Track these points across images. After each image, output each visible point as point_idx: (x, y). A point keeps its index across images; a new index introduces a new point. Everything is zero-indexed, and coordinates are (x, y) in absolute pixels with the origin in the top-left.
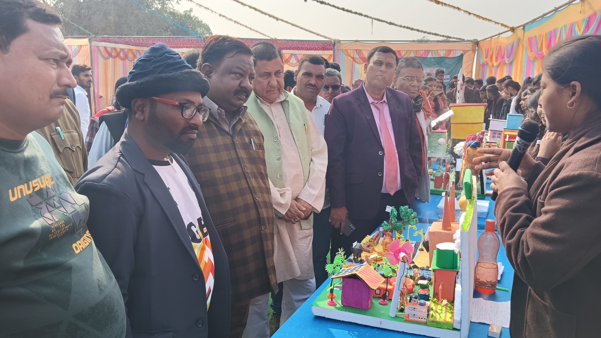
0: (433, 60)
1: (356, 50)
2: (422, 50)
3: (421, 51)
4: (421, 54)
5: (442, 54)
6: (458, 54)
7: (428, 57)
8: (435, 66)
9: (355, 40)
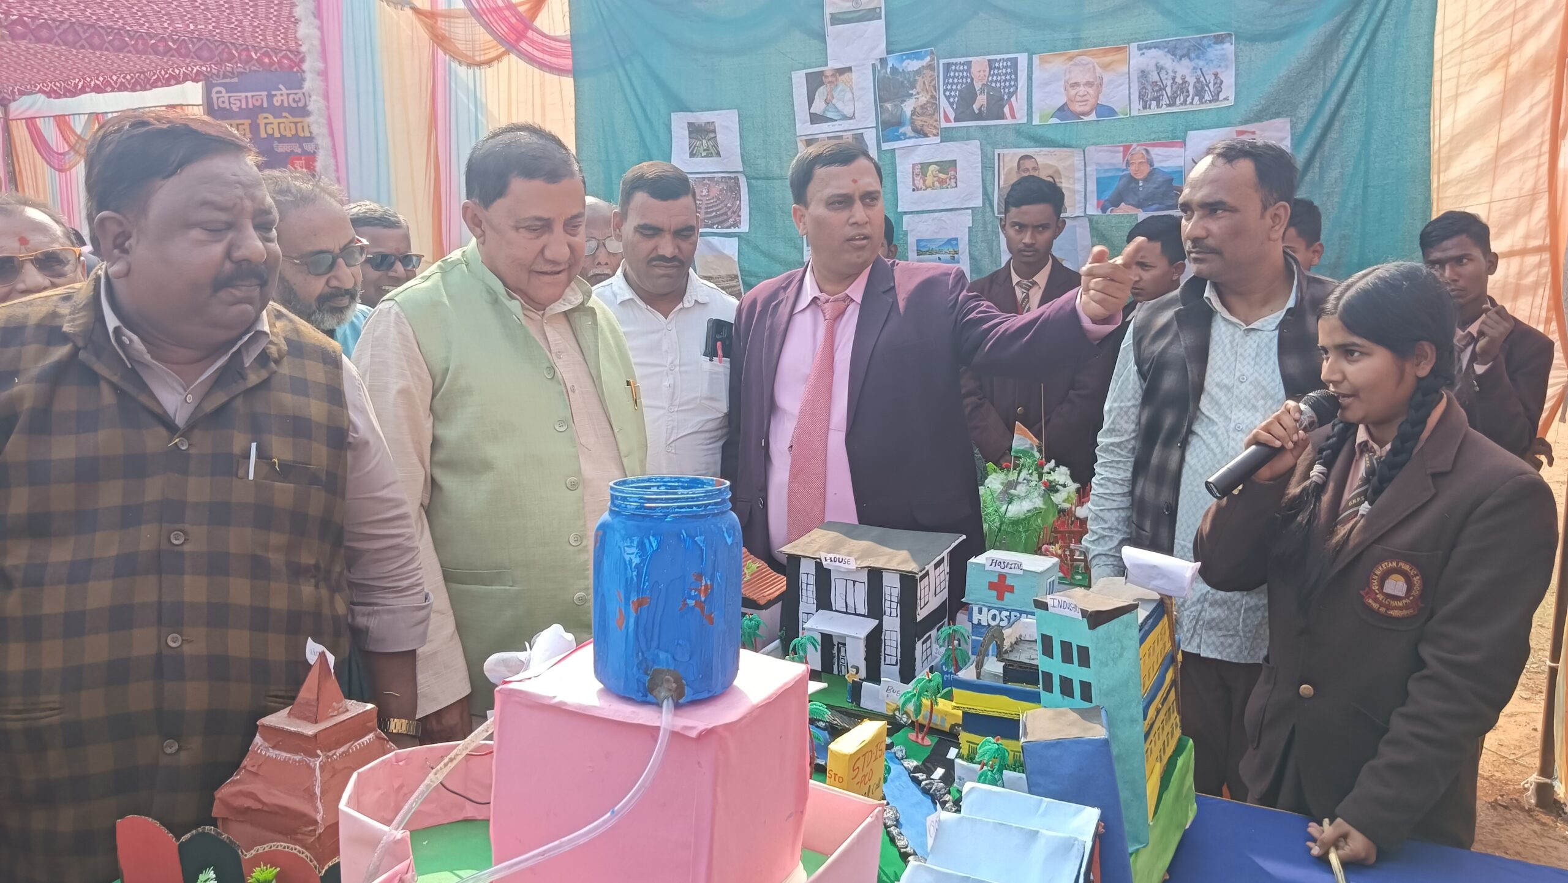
8: (1130, 27)
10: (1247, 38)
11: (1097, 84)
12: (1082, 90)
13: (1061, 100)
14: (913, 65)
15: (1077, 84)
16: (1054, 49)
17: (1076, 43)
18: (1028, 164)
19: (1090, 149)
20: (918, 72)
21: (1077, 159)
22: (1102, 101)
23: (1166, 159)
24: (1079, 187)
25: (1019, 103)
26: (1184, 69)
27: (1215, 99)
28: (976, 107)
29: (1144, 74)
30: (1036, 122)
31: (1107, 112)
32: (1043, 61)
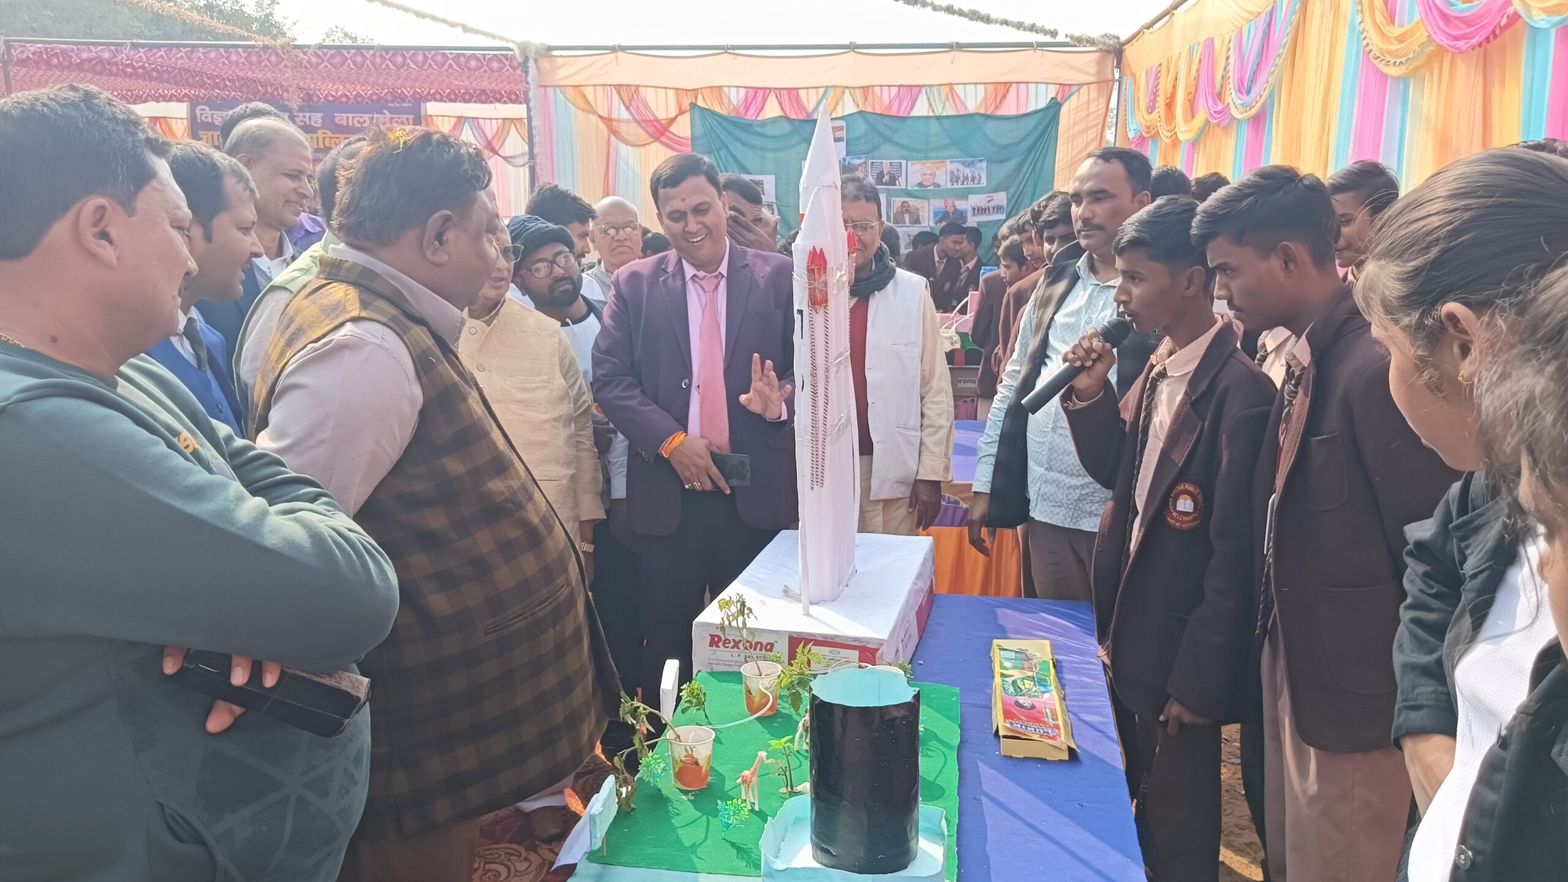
0: (934, 126)
1: (618, 87)
2: (889, 86)
3: (885, 89)
4: (886, 100)
5: (973, 101)
6: (1039, 100)
7: (916, 112)
8: (946, 153)
9: (611, 44)
10: (990, 162)
11: (934, 175)
12: (928, 177)
13: (920, 180)
14: (857, 162)
15: (925, 174)
16: (917, 160)
17: (926, 158)
18: (905, 205)
19: (931, 201)
20: (860, 165)
21: (926, 203)
22: (936, 181)
23: (961, 205)
24: (926, 214)
25: (902, 180)
26: (967, 171)
27: (979, 183)
28: (884, 180)
29: (952, 172)
30: (909, 188)
31: (938, 185)
32: (912, 164)
